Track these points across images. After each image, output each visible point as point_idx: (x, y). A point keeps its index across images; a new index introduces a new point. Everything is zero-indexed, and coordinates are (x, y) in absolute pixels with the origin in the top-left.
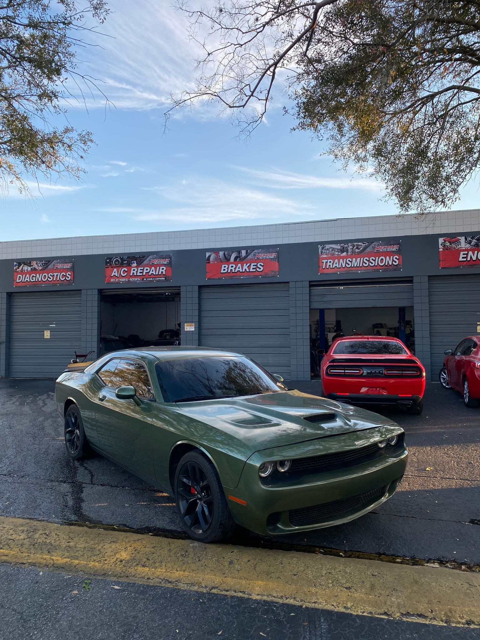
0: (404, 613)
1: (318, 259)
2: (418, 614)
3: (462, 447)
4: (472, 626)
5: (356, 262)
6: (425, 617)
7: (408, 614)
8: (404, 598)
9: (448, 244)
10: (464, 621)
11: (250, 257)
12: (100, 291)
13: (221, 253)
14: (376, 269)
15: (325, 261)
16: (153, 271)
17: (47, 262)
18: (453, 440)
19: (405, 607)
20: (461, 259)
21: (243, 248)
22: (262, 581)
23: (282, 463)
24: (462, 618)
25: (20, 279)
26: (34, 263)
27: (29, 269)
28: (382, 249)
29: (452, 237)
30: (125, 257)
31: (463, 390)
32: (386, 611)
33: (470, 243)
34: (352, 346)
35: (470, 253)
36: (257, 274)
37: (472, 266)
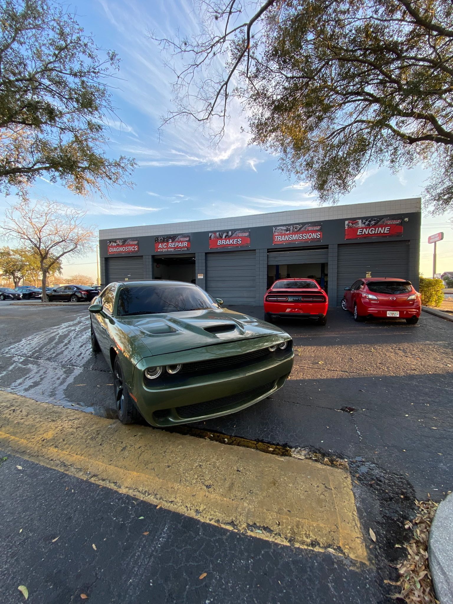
0: (251, 524)
1: (273, 235)
2: (264, 526)
3: (348, 347)
4: (317, 549)
5: (295, 237)
6: (271, 531)
7: (254, 526)
8: (256, 503)
9: (351, 224)
10: (309, 541)
11: (234, 235)
12: (153, 257)
13: (218, 233)
14: (306, 241)
15: (276, 237)
16: (180, 245)
17: (125, 241)
18: (343, 342)
19: (254, 516)
20: (358, 234)
21: (230, 230)
22: (137, 472)
23: (173, 367)
24: (308, 536)
25: (111, 250)
26: (118, 241)
27: (116, 244)
28: (310, 229)
29: (354, 220)
30: (165, 237)
31: (354, 311)
32: (234, 519)
33: (364, 223)
34: (288, 284)
35: (365, 230)
36: (237, 245)
37: (365, 238)
